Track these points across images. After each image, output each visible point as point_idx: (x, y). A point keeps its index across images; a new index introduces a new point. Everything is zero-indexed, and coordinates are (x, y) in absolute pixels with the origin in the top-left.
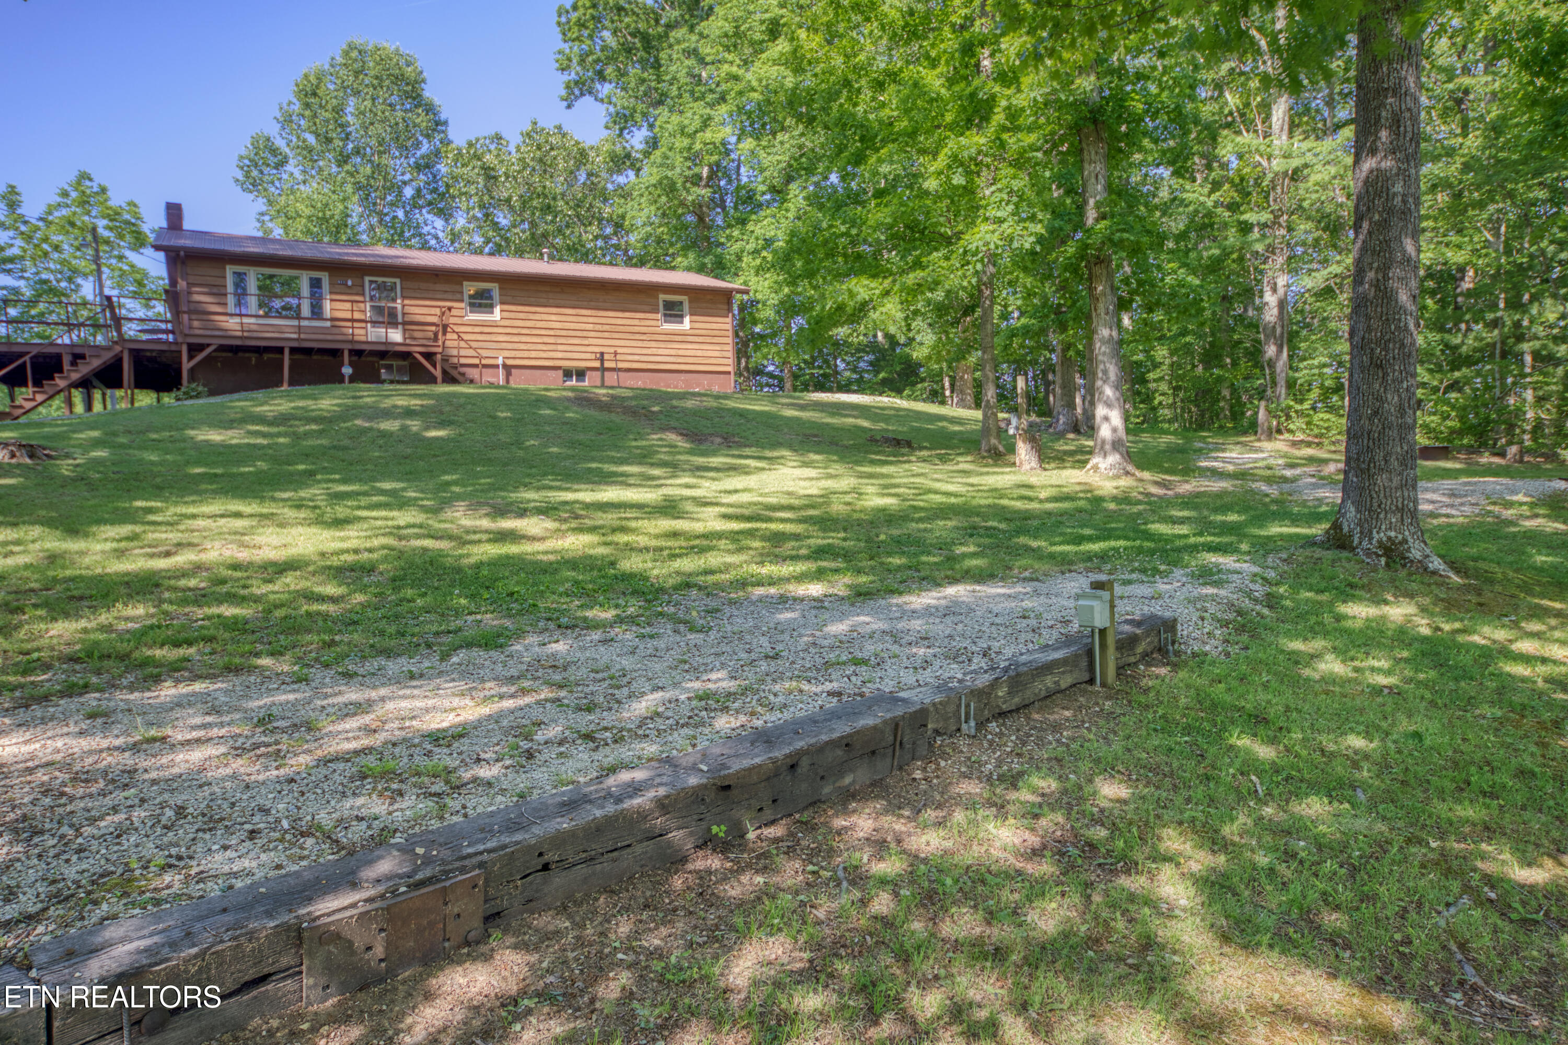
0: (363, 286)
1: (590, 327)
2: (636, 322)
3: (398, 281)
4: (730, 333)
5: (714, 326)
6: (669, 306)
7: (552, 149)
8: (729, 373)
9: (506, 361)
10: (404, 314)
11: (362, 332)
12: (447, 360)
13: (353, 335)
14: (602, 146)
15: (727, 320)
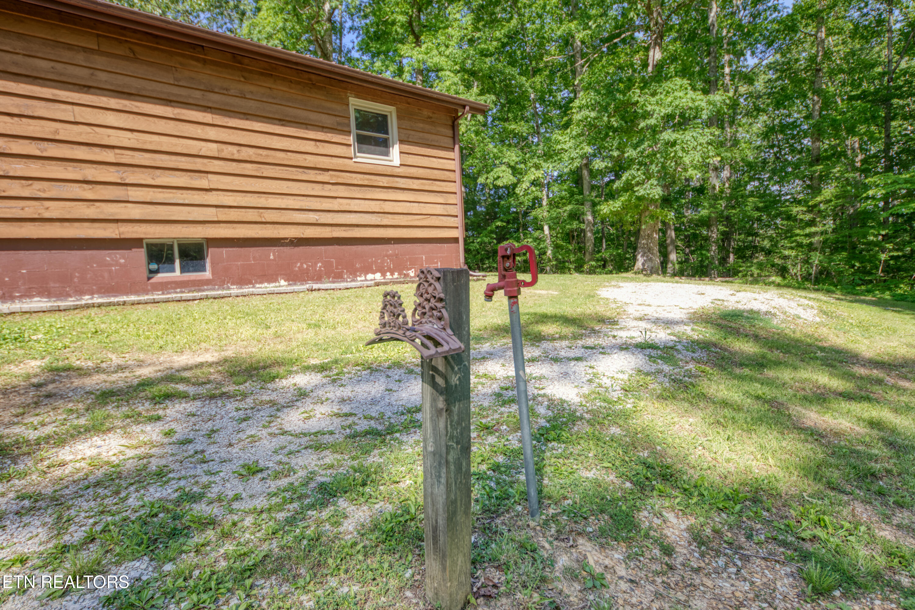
5: (435, 163)
6: (365, 121)
8: (456, 240)
15: (451, 155)
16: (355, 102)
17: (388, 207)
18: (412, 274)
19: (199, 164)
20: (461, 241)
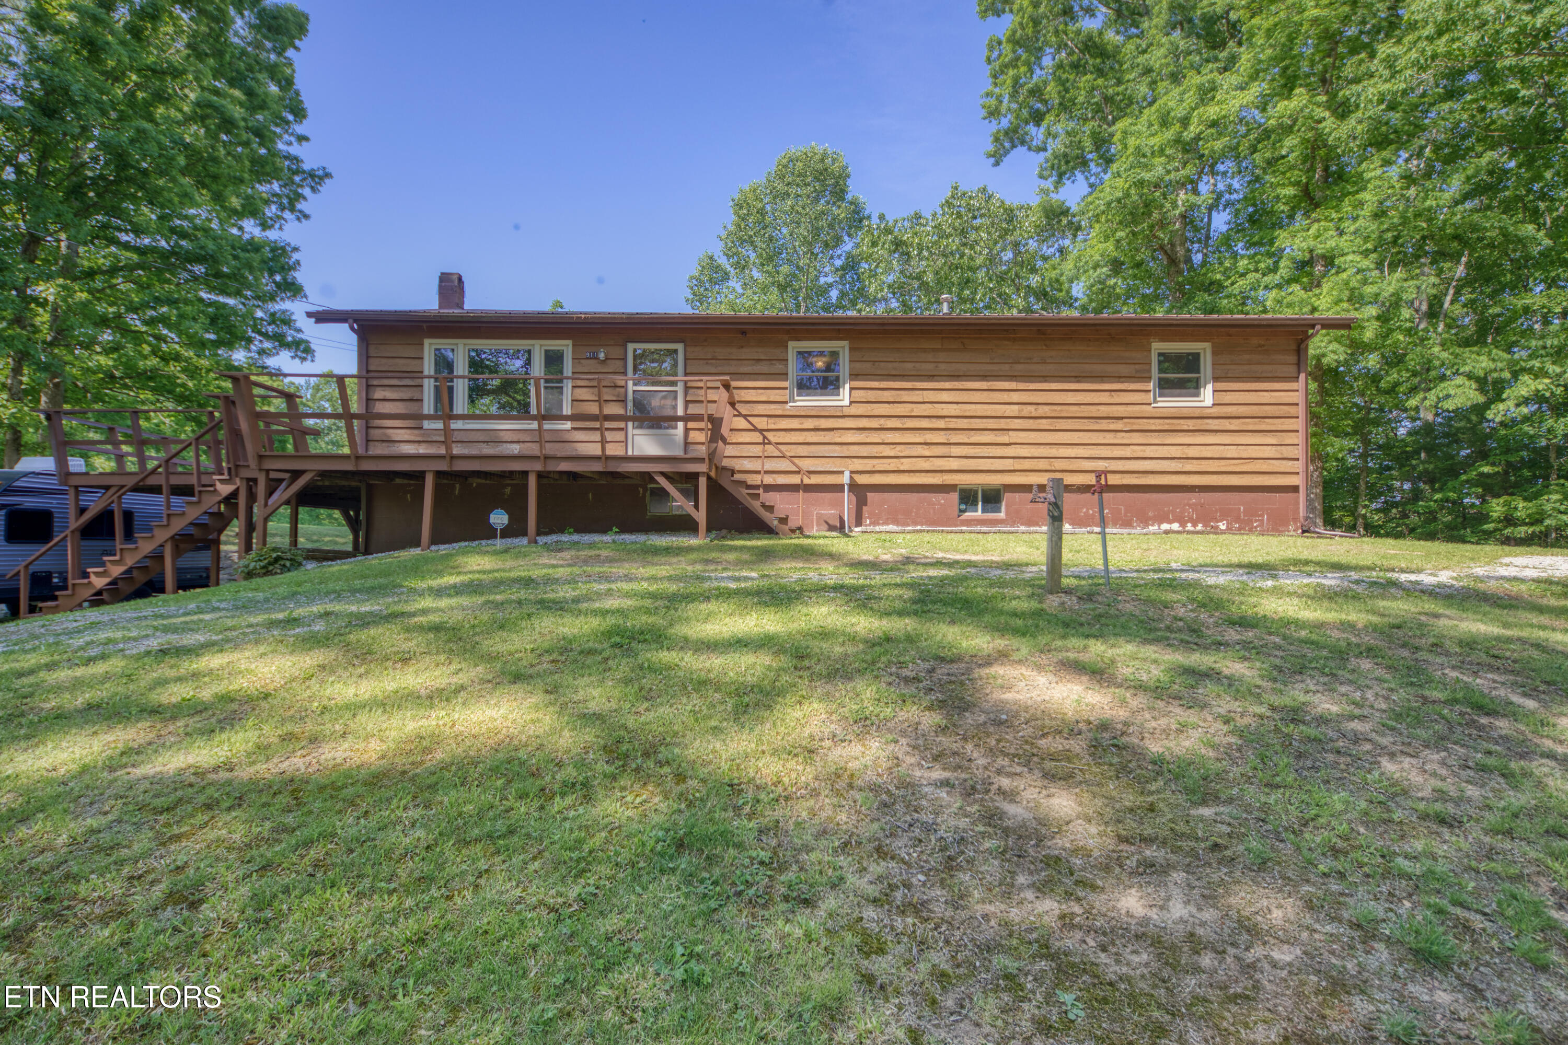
0: (625, 359)
1: (1013, 410)
2: (1104, 398)
3: (680, 347)
4: (1301, 411)
5: (1266, 397)
6: (1168, 362)
7: (975, 218)
8: (1295, 489)
9: (856, 477)
10: (687, 403)
11: (619, 436)
12: (725, 482)
13: (603, 442)
14: (1035, 201)
15: (1294, 386)
16: (1158, 346)
17: (1192, 452)
18: (1222, 526)
19: (1003, 424)
20: (1302, 490)
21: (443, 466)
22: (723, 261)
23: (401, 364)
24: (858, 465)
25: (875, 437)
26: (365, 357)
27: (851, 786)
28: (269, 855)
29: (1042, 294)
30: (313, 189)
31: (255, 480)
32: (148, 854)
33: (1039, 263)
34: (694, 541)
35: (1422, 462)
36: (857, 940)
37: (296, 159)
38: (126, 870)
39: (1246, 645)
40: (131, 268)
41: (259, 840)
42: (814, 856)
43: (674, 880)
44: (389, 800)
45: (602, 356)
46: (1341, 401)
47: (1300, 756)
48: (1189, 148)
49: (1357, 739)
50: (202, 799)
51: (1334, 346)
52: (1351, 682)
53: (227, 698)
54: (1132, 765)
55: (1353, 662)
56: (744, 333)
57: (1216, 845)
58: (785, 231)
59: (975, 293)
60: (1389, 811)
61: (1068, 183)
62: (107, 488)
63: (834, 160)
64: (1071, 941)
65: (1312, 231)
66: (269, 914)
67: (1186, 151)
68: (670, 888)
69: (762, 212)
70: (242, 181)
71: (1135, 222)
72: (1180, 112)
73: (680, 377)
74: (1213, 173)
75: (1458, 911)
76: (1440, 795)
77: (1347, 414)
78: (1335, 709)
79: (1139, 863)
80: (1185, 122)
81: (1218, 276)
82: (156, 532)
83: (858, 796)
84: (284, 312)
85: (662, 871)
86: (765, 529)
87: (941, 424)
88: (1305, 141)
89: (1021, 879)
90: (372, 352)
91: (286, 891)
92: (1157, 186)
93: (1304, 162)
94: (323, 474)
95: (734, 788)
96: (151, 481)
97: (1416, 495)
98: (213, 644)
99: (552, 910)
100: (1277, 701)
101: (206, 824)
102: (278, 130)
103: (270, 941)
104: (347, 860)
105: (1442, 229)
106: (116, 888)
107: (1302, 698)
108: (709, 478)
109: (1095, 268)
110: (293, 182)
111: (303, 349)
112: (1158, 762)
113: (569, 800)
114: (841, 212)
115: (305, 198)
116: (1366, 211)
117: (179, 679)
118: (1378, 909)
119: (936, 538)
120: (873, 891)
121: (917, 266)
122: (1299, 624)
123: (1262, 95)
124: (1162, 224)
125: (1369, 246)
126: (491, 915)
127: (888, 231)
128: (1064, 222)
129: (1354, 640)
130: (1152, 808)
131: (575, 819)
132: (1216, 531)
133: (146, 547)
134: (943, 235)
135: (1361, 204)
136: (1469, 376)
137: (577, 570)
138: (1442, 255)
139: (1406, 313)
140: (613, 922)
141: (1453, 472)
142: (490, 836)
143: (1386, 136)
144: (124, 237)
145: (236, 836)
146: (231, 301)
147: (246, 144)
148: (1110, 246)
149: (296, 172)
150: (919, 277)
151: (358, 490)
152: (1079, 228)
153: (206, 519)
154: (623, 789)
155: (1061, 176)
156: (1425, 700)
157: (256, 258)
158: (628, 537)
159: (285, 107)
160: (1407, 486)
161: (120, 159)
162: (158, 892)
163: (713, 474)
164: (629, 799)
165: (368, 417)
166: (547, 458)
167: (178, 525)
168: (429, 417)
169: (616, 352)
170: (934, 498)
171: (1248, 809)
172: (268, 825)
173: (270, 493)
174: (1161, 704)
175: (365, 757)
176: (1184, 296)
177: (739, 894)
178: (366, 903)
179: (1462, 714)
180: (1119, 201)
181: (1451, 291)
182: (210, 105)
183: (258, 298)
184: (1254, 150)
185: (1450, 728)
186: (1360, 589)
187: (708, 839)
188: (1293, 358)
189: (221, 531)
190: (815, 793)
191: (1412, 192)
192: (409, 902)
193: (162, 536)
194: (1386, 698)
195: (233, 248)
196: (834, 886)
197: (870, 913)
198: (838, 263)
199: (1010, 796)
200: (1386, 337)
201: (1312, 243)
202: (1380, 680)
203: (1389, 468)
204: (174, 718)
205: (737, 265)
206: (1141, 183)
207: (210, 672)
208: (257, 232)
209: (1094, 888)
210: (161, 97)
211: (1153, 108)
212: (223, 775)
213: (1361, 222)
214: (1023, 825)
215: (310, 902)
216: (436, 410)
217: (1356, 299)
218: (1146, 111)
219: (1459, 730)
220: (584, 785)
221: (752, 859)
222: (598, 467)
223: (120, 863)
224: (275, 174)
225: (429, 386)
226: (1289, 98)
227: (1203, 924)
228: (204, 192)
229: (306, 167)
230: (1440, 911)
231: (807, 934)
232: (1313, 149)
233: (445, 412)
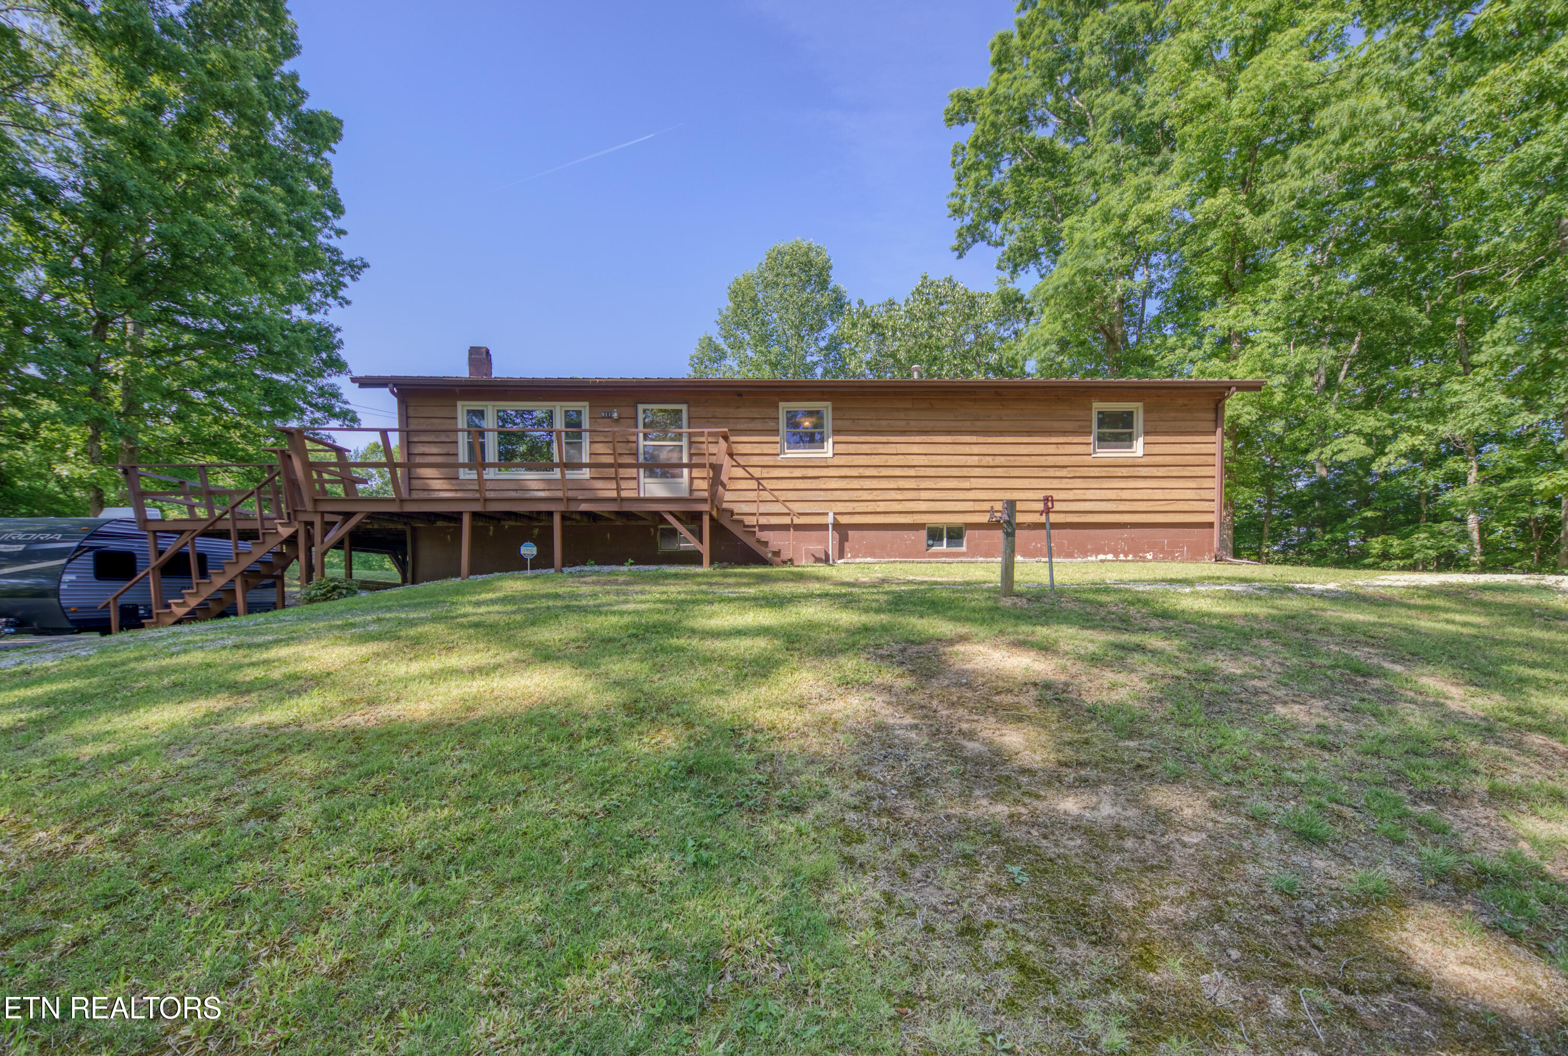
0: (636, 418)
1: (974, 460)
2: (1051, 449)
3: (684, 407)
4: (1217, 460)
5: (1188, 449)
6: (1106, 419)
7: (941, 304)
8: (1211, 525)
9: (839, 518)
10: (691, 455)
11: (633, 484)
12: (725, 522)
13: (618, 489)
14: (994, 290)
15: (1211, 438)
16: (1098, 406)
17: (1125, 495)
18: (1149, 556)
19: (965, 472)
20: (1216, 526)
21: (478, 508)
22: (720, 342)
23: (437, 424)
24: (841, 507)
25: (855, 484)
26: (405, 417)
27: (835, 730)
28: (336, 782)
29: (999, 370)
30: (353, 278)
31: (312, 524)
32: (232, 783)
33: (997, 344)
34: (699, 570)
35: (1316, 510)
36: (840, 834)
37: (335, 251)
38: (213, 794)
39: (1167, 630)
40: (193, 347)
41: (327, 772)
42: (803, 777)
43: (685, 796)
44: (438, 744)
45: (615, 415)
46: (1251, 458)
47: (1209, 704)
48: (1126, 240)
49: (1256, 693)
50: (277, 744)
51: (1248, 408)
52: (1252, 654)
53: (295, 677)
54: (1072, 712)
55: (1255, 641)
56: (740, 395)
57: (1139, 766)
58: (775, 316)
59: (941, 369)
60: (1281, 740)
61: (1022, 273)
62: (181, 532)
63: (818, 254)
64: (1018, 833)
65: (1232, 312)
66: (338, 823)
67: (1123, 244)
68: (682, 801)
69: (754, 300)
70: (287, 269)
71: (1080, 305)
72: (1120, 209)
73: (685, 429)
74: (1148, 266)
75: (1334, 805)
76: (1321, 728)
77: (1256, 469)
78: (1239, 672)
79: (1075, 779)
80: (1124, 217)
81: (1151, 352)
82: (227, 568)
83: (842, 738)
84: (332, 385)
85: (675, 789)
86: (761, 561)
87: (912, 472)
88: (1226, 235)
89: (977, 792)
90: (411, 413)
91: (352, 807)
92: (1099, 274)
93: (1226, 252)
94: (372, 516)
95: (736, 732)
96: (220, 526)
97: (1311, 536)
98: (281, 641)
99: (582, 817)
100: (1191, 667)
101: (280, 762)
102: (319, 225)
103: (340, 843)
104: (405, 785)
105: (1340, 310)
106: (205, 806)
107: (1212, 664)
108: (712, 519)
109: (1046, 344)
110: (334, 271)
111: (350, 420)
112: (1092, 712)
113: (594, 742)
114: (824, 299)
115: (345, 286)
116: (1279, 295)
117: (253, 664)
118: (1270, 807)
119: (907, 566)
120: (854, 801)
121: (892, 345)
122: (1209, 615)
123: (1190, 195)
124: (1103, 308)
125: (1280, 324)
126: (530, 821)
127: (866, 315)
128: (1019, 307)
129: (1256, 627)
130: (1086, 742)
131: (599, 755)
132: (1144, 560)
133: (219, 581)
134: (914, 318)
135: (1273, 289)
136: (1359, 433)
137: (598, 588)
138: (1339, 335)
139: (1308, 381)
140: (634, 824)
141: (1341, 517)
142: (526, 767)
143: (1296, 230)
144: (182, 319)
145: (308, 771)
146: (283, 378)
147: (289, 236)
148: (1058, 326)
149: (336, 263)
150: (893, 355)
151: (403, 533)
152: (1031, 313)
153: (270, 558)
154: (641, 733)
155: (1016, 266)
156: (1313, 666)
157: (302, 337)
158: (643, 568)
159: (324, 204)
160: (1303, 530)
161: (177, 252)
162: (242, 809)
163: (714, 513)
164: (646, 740)
165: (409, 466)
166: (569, 500)
167: (246, 563)
168: (463, 465)
169: (628, 412)
170: (906, 534)
171: (1166, 741)
172: (334, 762)
173: (325, 533)
174: (1096, 671)
175: (416, 715)
176: (1120, 367)
177: (740, 805)
178: (421, 815)
179: (1342, 675)
180: (1066, 286)
181: (1346, 367)
182: (253, 200)
183: (307, 374)
184: (1182, 243)
185: (1333, 685)
186: (1262, 593)
187: (715, 767)
188: (1211, 416)
189: (284, 569)
190: (805, 735)
191: (1316, 279)
192: (459, 813)
193: (232, 571)
194: (1281, 664)
195: (282, 328)
196: (821, 798)
197: (851, 815)
198: (822, 344)
199: (970, 735)
200: (1290, 403)
201: (1231, 322)
202: (1276, 652)
203: (1288, 516)
204: (248, 691)
205: (732, 347)
206: (1084, 271)
207: (279, 660)
208: (304, 315)
209: (1038, 797)
210: (210, 195)
211: (1097, 207)
212: (293, 728)
213: (1273, 304)
214: (980, 755)
215: (373, 814)
216: (470, 459)
217: (1267, 368)
218: (1090, 210)
219: (1339, 686)
220: (607, 731)
221: (751, 780)
222: (613, 507)
223: (208, 789)
224: (317, 264)
225: (463, 439)
226: (1214, 196)
227: (1127, 819)
228: (253, 279)
229: (346, 257)
230: (1319, 806)
231: (799, 830)
232: (1233, 243)
233: (478, 461)
